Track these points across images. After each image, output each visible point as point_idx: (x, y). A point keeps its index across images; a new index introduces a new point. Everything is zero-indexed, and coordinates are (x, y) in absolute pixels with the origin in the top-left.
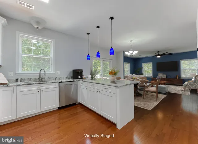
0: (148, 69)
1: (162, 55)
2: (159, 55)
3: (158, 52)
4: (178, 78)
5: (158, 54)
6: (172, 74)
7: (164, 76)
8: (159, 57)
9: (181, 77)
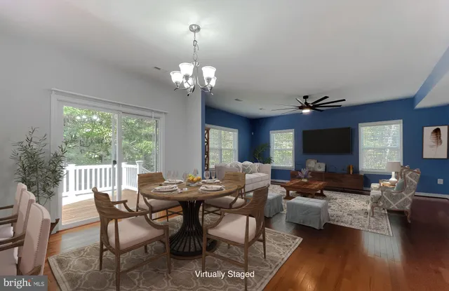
0: (283, 146)
1: (314, 107)
2: (307, 106)
3: (306, 97)
4: (351, 171)
5: (306, 103)
6: (338, 161)
7: (321, 168)
8: (306, 111)
9: (360, 169)
